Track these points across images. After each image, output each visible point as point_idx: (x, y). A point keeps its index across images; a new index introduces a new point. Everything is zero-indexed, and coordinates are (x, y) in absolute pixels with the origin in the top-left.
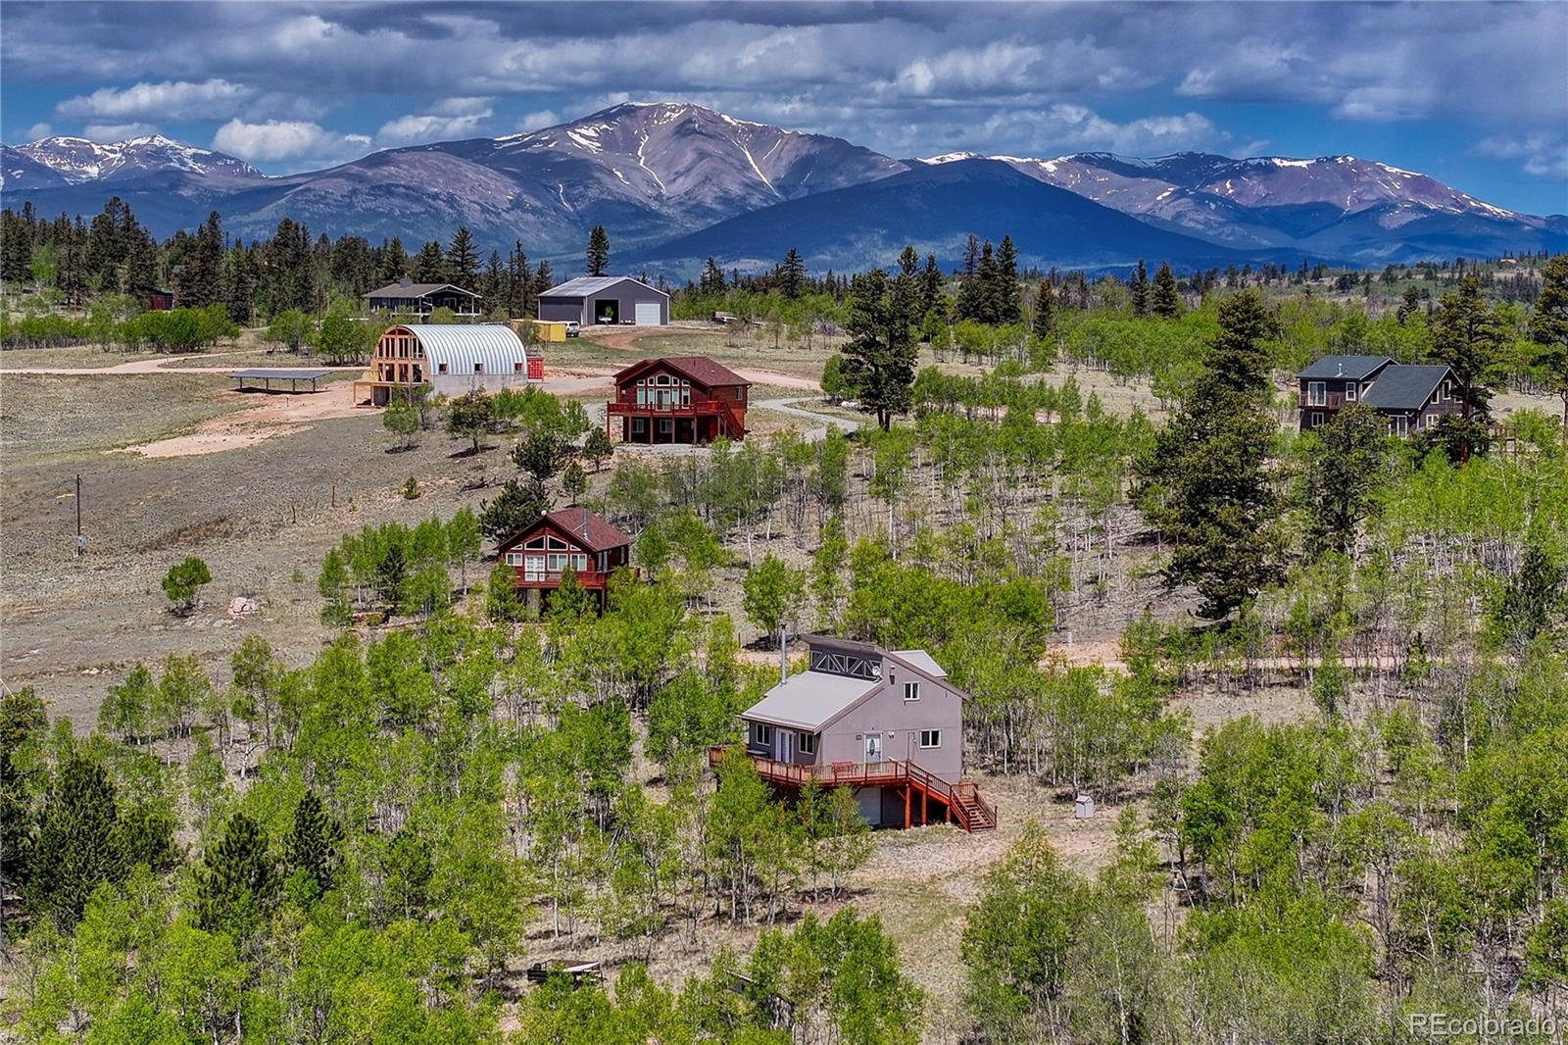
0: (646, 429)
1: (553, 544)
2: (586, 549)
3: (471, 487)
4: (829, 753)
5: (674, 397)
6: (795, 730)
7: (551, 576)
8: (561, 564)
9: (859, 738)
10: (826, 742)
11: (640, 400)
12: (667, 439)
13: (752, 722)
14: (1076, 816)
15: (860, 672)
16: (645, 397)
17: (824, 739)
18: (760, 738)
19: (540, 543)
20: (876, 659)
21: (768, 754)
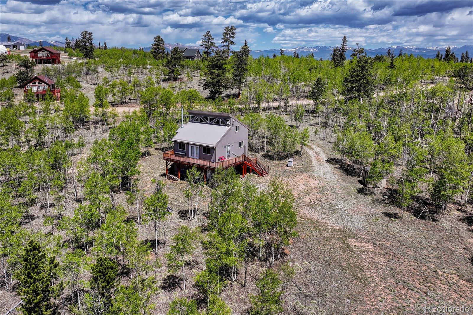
0: (41, 61)
1: (39, 83)
2: (47, 84)
3: (5, 73)
4: (218, 154)
5: (46, 55)
6: (200, 146)
7: (39, 91)
8: (41, 88)
9: (225, 147)
10: (217, 150)
11: (39, 55)
12: (46, 63)
13: (175, 142)
14: (287, 165)
15: (217, 123)
16: (40, 55)
17: (217, 149)
18: (180, 148)
19: (35, 83)
20: (228, 119)
21: (185, 154)
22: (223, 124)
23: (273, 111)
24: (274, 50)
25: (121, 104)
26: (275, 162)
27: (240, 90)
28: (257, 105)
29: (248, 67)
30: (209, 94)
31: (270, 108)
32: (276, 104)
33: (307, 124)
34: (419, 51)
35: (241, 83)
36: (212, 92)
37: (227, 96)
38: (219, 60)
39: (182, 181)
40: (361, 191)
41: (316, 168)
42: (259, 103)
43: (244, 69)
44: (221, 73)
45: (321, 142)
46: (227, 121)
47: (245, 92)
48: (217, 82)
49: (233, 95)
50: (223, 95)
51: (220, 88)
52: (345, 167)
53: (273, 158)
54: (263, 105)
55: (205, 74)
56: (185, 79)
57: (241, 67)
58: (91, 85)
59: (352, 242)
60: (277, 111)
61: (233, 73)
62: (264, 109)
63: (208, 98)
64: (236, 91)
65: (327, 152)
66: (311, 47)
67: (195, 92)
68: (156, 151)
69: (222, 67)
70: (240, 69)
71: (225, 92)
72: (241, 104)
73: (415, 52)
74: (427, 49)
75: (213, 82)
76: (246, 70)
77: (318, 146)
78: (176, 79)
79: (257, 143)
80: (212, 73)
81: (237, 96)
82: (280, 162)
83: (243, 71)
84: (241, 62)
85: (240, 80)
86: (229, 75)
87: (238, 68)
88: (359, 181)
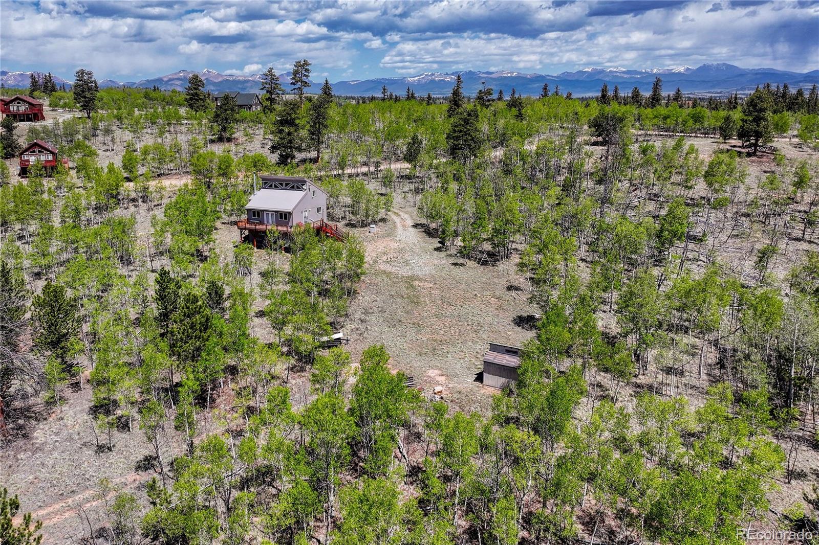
0: (15, 117)
1: (39, 151)
2: (51, 152)
4: (296, 220)
5: (23, 108)
6: (275, 212)
7: (40, 162)
8: (43, 158)
9: (302, 213)
11: (11, 109)
12: (23, 120)
13: (249, 210)
14: (370, 232)
15: (293, 188)
16: (13, 108)
17: (294, 214)
18: (254, 216)
19: (34, 151)
20: (303, 182)
21: (260, 222)
22: (299, 189)
23: (361, 177)
24: (383, 79)
25: (159, 176)
26: (357, 229)
27: (318, 152)
28: (340, 172)
29: (329, 122)
30: (277, 160)
31: (357, 175)
32: (365, 169)
33: (400, 191)
34: (629, 76)
35: (319, 142)
36: (281, 155)
37: (302, 161)
38: (290, 115)
39: (258, 250)
40: (437, 249)
41: (400, 232)
42: (343, 169)
43: (322, 124)
44: (293, 130)
45: (409, 209)
46: (303, 185)
47: (326, 155)
48: (288, 143)
49: (310, 159)
50: (297, 160)
51: (292, 151)
52: (429, 231)
53: (356, 226)
54: (348, 171)
55: (272, 133)
56: (242, 139)
57: (319, 122)
58: (104, 151)
59: (416, 283)
60: (365, 178)
61: (309, 130)
62: (350, 176)
63: (278, 164)
64: (313, 154)
65: (414, 217)
66: (447, 74)
67: (262, 156)
68: (223, 225)
69: (294, 122)
70: (317, 125)
71: (299, 156)
72: (320, 170)
73: (622, 77)
74: (643, 73)
75: (282, 143)
76: (326, 126)
77: (406, 213)
78: (229, 140)
79: (338, 212)
80: (281, 132)
81: (315, 161)
82: (362, 229)
83: (321, 126)
84: (319, 115)
85: (319, 139)
86: (304, 133)
87: (315, 123)
88: (439, 242)
